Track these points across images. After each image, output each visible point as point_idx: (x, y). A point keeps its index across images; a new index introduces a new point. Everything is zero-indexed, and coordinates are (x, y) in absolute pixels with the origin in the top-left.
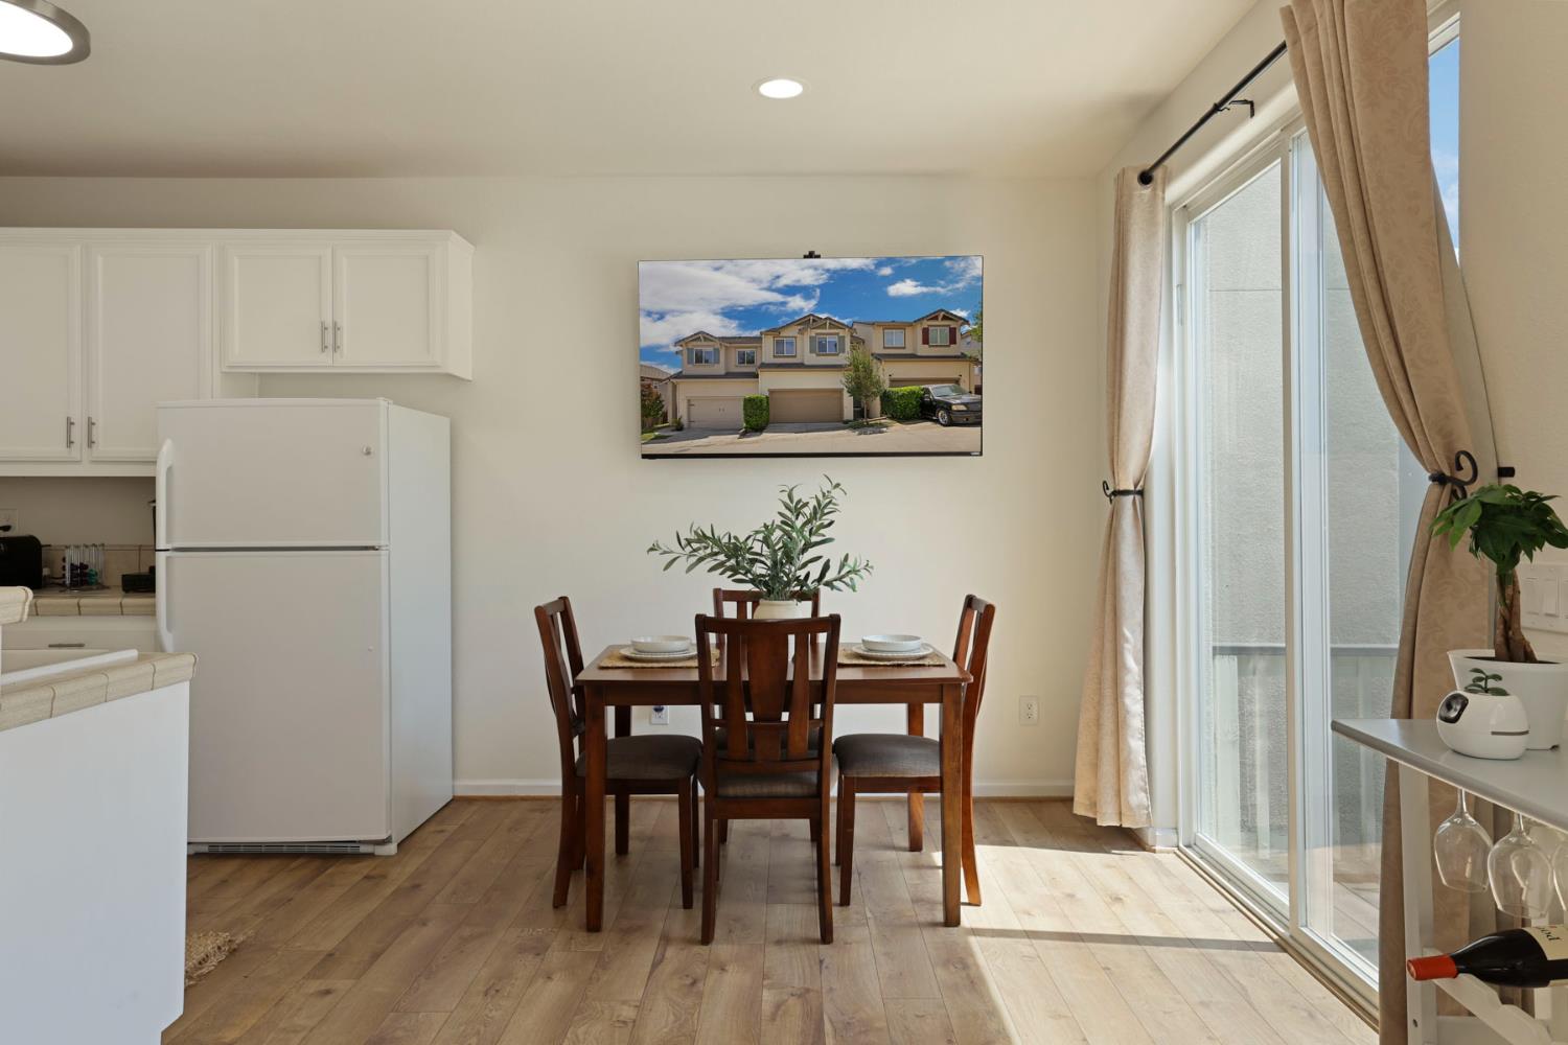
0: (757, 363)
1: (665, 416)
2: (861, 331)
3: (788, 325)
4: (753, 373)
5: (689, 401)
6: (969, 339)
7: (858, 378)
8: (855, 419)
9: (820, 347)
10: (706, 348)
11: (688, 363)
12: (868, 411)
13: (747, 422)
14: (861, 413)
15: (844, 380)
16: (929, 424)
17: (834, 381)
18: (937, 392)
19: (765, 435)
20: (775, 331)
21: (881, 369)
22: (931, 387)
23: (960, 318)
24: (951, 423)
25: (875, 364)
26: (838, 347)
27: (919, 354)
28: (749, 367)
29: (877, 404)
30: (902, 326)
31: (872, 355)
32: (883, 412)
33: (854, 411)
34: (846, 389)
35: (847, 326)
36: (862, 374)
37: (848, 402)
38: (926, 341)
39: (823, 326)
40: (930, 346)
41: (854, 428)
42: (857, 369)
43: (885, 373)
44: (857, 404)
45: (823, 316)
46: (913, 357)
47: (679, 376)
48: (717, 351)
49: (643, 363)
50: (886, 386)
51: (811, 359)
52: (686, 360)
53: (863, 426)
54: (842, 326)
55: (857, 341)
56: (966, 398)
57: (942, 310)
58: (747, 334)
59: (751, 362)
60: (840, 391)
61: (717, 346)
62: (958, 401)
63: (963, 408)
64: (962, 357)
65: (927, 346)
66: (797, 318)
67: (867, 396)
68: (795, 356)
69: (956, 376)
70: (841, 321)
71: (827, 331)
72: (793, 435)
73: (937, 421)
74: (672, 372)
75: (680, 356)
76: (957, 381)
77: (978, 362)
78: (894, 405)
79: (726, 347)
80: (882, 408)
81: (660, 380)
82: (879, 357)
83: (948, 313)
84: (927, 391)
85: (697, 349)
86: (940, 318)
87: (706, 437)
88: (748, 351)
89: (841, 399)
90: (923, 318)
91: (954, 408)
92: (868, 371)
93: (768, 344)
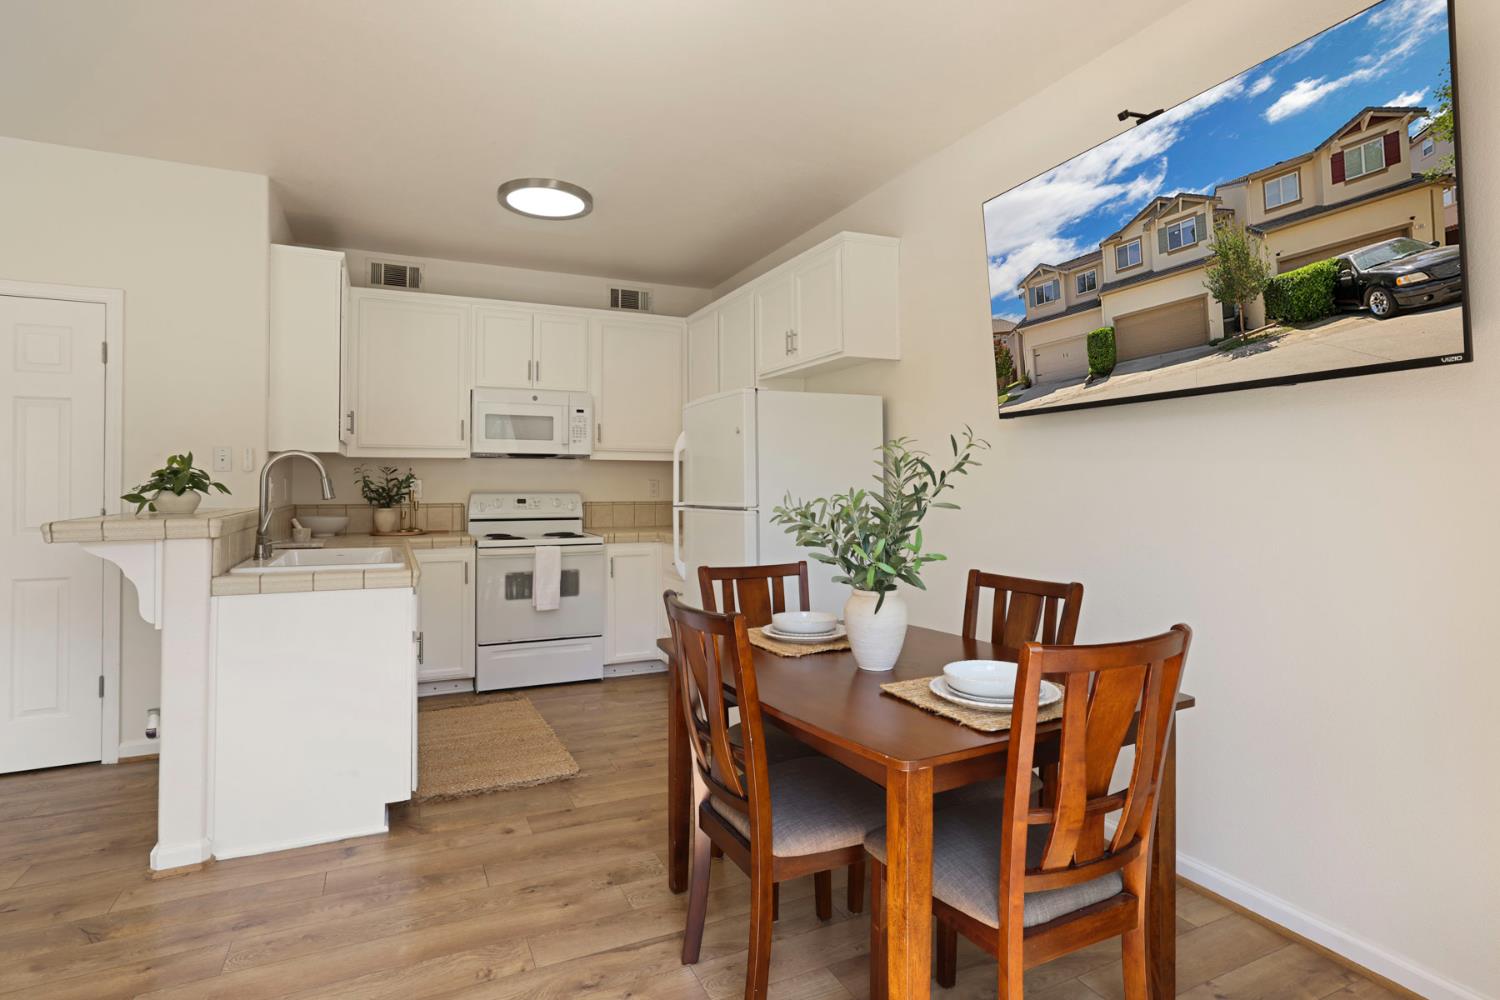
0: (1099, 286)
1: (1015, 372)
2: (1227, 199)
3: (1131, 223)
4: (1096, 300)
5: (1034, 351)
6: (1427, 144)
7: (1227, 271)
8: (1226, 336)
9: (1172, 241)
10: (1045, 282)
11: (1031, 306)
12: (1245, 319)
13: (1092, 365)
14: (1236, 324)
15: (1207, 281)
16: (1352, 320)
17: (1195, 285)
18: (1362, 261)
19: (1113, 380)
20: (1116, 237)
21: (1262, 250)
22: (1351, 255)
23: (1406, 110)
24: (1396, 311)
25: (1252, 242)
26: (1197, 234)
27: (1326, 204)
28: (1091, 293)
29: (1259, 305)
30: (1292, 167)
31: (1247, 229)
32: (1270, 316)
33: (1225, 323)
34: (1211, 293)
35: (1206, 197)
36: (1233, 264)
37: (1215, 312)
38: (1338, 176)
39: (1175, 209)
40: (1347, 183)
41: (1226, 349)
42: (1225, 258)
43: (1267, 254)
44: (1228, 312)
45: (1173, 195)
46: (1317, 211)
47: (1024, 324)
48: (1056, 283)
49: (995, 317)
50: (1273, 274)
51: (1162, 261)
52: (1028, 304)
53: (1241, 344)
54: (1198, 200)
55: (1224, 215)
56: (1426, 258)
57: (1368, 110)
58: (1086, 252)
59: (1092, 286)
60: (1203, 298)
61: (1057, 277)
62: (1409, 267)
63: (1421, 277)
64: (1417, 181)
65: (1342, 184)
66: (1140, 210)
67: (1243, 297)
68: (1141, 264)
69: (1403, 221)
70: (1198, 193)
71: (1182, 213)
72: (1147, 373)
73: (1368, 313)
74: (1017, 320)
75: (1023, 301)
76: (1405, 231)
77: (1456, 180)
78: (1286, 300)
79: (1065, 275)
80: (1268, 310)
81: (1008, 333)
82: (1258, 230)
83: (1381, 109)
84: (1346, 263)
85: (1038, 287)
86: (1364, 126)
87: (1053, 392)
88: (1087, 273)
89: (1205, 311)
90: (1331, 139)
91: (1402, 281)
92: (1243, 256)
93: (1110, 257)
